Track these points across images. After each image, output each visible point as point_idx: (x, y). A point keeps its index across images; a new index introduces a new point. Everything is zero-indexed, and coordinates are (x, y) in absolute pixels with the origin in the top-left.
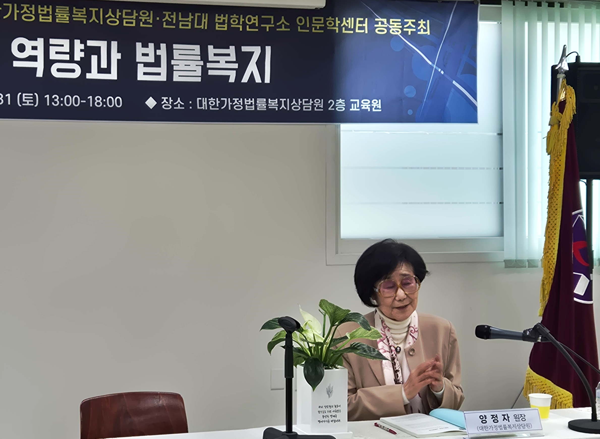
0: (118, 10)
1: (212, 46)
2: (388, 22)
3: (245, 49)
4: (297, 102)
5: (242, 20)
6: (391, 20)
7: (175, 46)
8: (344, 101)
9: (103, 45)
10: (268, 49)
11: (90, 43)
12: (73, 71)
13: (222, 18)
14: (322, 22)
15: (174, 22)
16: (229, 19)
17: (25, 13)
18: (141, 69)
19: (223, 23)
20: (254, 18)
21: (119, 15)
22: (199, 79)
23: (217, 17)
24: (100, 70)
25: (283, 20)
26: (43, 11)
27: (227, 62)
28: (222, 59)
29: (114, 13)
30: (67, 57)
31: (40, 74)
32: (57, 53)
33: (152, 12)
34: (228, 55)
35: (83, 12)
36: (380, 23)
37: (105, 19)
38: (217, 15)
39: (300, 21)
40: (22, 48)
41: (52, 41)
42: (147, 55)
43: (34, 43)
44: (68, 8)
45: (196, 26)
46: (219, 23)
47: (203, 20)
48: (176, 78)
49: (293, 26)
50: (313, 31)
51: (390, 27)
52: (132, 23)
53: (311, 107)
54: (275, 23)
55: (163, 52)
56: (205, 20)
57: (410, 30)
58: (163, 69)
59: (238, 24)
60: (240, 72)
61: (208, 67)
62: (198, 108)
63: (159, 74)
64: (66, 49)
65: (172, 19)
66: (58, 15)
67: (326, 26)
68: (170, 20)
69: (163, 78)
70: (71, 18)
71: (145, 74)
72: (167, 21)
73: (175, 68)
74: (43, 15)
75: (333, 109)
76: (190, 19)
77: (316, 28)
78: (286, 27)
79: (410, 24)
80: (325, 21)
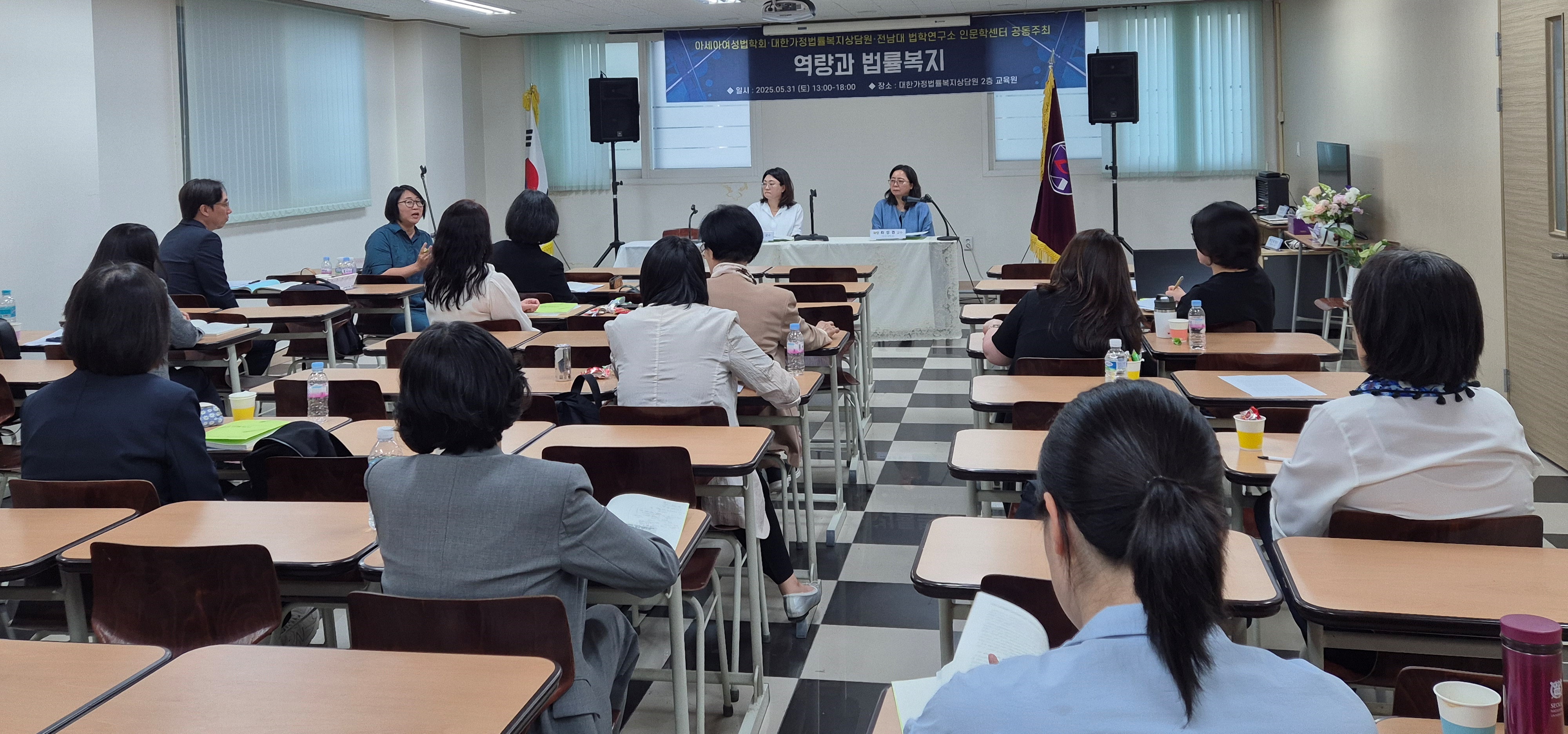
0: (852, 37)
1: (908, 52)
2: (1021, 29)
3: (927, 52)
4: (961, 80)
5: (925, 35)
7: (885, 53)
8: (992, 79)
9: (844, 56)
10: (942, 51)
11: (837, 55)
12: (827, 71)
13: (913, 35)
16: (917, 35)
17: (802, 42)
18: (866, 68)
19: (914, 38)
20: (934, 34)
21: (853, 39)
22: (900, 71)
23: (910, 35)
24: (843, 70)
25: (951, 33)
26: (811, 41)
27: (916, 60)
28: (914, 59)
29: (850, 38)
30: (824, 64)
31: (810, 74)
32: (819, 62)
33: (871, 36)
34: (917, 56)
35: (833, 39)
37: (845, 42)
39: (962, 33)
40: (800, 61)
41: (816, 56)
42: (869, 60)
43: (806, 58)
44: (824, 38)
45: (897, 41)
46: (912, 39)
48: (886, 71)
49: (958, 36)
50: (971, 38)
51: (1023, 31)
52: (860, 43)
53: (970, 83)
54: (946, 36)
55: (878, 57)
56: (902, 37)
57: (1036, 32)
58: (878, 67)
59: (924, 38)
60: (925, 66)
61: (905, 64)
62: (899, 87)
63: (876, 70)
64: (824, 59)
65: (884, 39)
66: (819, 42)
67: (979, 34)
68: (882, 40)
69: (879, 72)
70: (826, 43)
71: (869, 70)
72: (880, 40)
73: (885, 66)
74: (811, 43)
75: (985, 84)
76: (893, 37)
77: (972, 36)
78: (953, 37)
79: (1036, 28)
80: (978, 32)
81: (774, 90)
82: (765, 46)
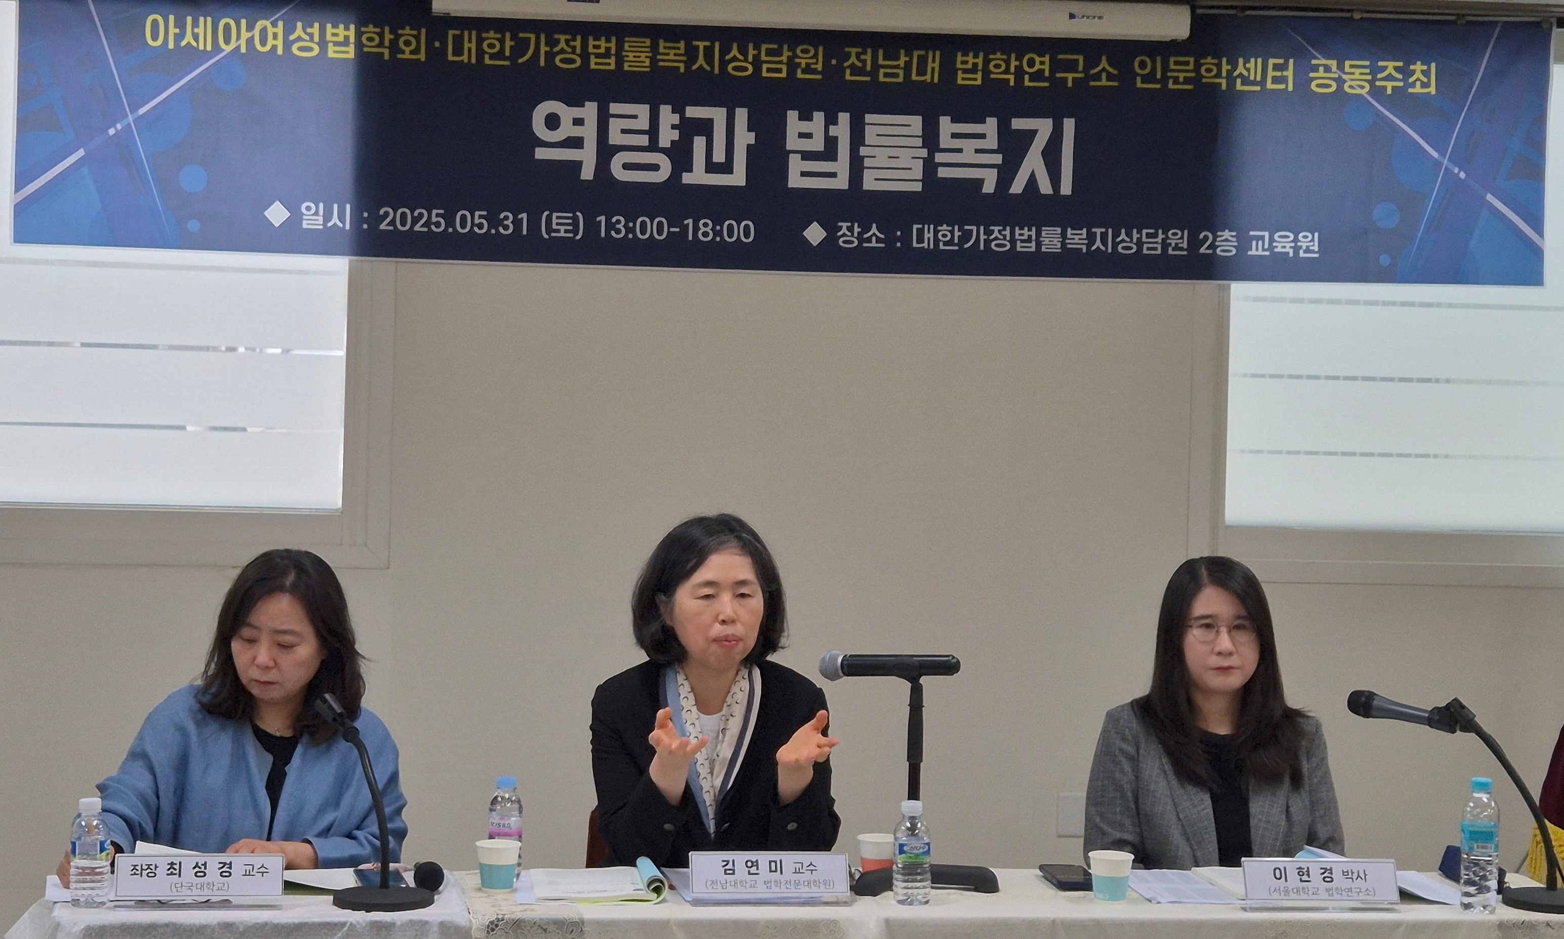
0: (751, 46)
1: (949, 118)
2: (1341, 67)
3: (1018, 124)
4: (1129, 235)
5: (1014, 63)
6: (1348, 63)
7: (869, 118)
8: (1234, 234)
9: (718, 115)
10: (1069, 125)
11: (693, 112)
12: (655, 167)
13: (970, 59)
14: (1191, 67)
15: (869, 68)
16: (986, 62)
17: (562, 51)
18: (796, 165)
19: (974, 70)
20: (1042, 59)
21: (754, 56)
22: (918, 187)
23: (960, 58)
24: (712, 167)
25: (1104, 63)
26: (598, 47)
27: (977, 151)
28: (969, 145)
29: (743, 51)
30: (644, 140)
31: (587, 173)
32: (624, 131)
33: (821, 49)
34: (982, 136)
35: (679, 48)
36: (1321, 69)
37: (723, 64)
38: (959, 54)
39: (1143, 65)
40: (553, 122)
41: (615, 108)
42: (808, 136)
43: (577, 112)
44: (648, 42)
45: (914, 77)
46: (965, 71)
47: (930, 65)
48: (869, 183)
49: (1126, 75)
50: (1171, 86)
51: (1345, 77)
52: (779, 71)
53: (1159, 247)
54: (1086, 70)
55: (842, 129)
56: (934, 64)
57: (1389, 85)
58: (842, 165)
59: (1007, 72)
60: (1007, 173)
61: (936, 160)
62: (915, 245)
63: (833, 175)
64: (643, 123)
65: (864, 62)
66: (627, 56)
67: (1200, 76)
68: (859, 64)
69: (842, 182)
70: (654, 61)
71: (803, 174)
72: (852, 67)
73: (867, 162)
74: (598, 56)
75: (1210, 251)
76: (901, 63)
77: (1176, 81)
78: (1110, 77)
79: (1390, 70)
80: (1198, 66)
81: (450, 222)
82: (422, 56)
